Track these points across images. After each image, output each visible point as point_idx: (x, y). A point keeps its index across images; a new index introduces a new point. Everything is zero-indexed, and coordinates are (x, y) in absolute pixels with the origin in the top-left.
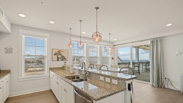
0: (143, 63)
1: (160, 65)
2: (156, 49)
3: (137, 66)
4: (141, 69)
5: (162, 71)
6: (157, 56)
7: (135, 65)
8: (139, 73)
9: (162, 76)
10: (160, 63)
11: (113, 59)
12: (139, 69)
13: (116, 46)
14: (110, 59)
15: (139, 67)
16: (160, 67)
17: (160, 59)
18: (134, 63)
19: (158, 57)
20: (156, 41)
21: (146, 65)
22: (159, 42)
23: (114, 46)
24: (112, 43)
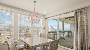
0: (66, 32)
1: (84, 35)
2: (80, 19)
3: (62, 34)
4: (65, 36)
5: (86, 41)
7: (62, 33)
8: (64, 38)
9: (86, 45)
10: (84, 33)
11: (44, 28)
12: (64, 36)
14: (42, 29)
15: (64, 34)
16: (84, 37)
17: (84, 29)
18: (60, 32)
19: (82, 27)
20: (80, 12)
21: (68, 33)
22: (83, 13)
23: (46, 18)
24: (44, 16)
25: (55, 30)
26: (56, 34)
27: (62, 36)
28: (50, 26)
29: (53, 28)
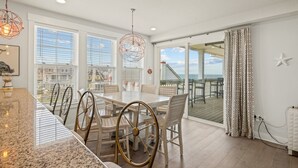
0: (211, 81)
1: (244, 87)
2: (236, 50)
3: (200, 88)
4: (207, 93)
5: (248, 101)
6: (238, 66)
8: (204, 100)
9: (248, 111)
10: (244, 83)
11: (150, 72)
12: (204, 92)
13: (158, 45)
14: (144, 73)
15: (203, 88)
16: (244, 92)
17: (244, 73)
18: (192, 82)
19: (241, 68)
20: (236, 33)
21: (217, 85)
22: (243, 35)
23: (154, 44)
24: (149, 37)
25: (177, 76)
26: (180, 86)
27: (199, 92)
28: (164, 63)
29: (171, 70)
